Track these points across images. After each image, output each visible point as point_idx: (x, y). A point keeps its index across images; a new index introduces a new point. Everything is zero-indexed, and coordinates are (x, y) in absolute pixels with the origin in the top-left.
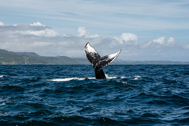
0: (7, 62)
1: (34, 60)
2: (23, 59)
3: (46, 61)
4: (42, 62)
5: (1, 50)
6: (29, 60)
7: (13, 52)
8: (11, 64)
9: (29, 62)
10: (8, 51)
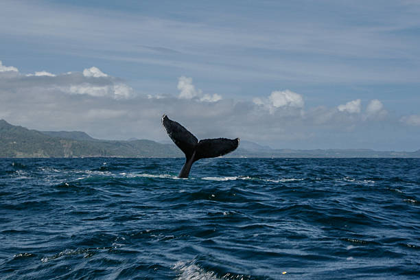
0: (26, 152)
1: (84, 147)
2: (58, 146)
3: (108, 151)
4: (99, 151)
5: (14, 126)
6: (73, 147)
7: (39, 132)
8: (34, 156)
9: (72, 153)
10: (27, 130)
